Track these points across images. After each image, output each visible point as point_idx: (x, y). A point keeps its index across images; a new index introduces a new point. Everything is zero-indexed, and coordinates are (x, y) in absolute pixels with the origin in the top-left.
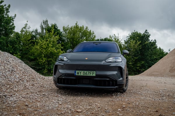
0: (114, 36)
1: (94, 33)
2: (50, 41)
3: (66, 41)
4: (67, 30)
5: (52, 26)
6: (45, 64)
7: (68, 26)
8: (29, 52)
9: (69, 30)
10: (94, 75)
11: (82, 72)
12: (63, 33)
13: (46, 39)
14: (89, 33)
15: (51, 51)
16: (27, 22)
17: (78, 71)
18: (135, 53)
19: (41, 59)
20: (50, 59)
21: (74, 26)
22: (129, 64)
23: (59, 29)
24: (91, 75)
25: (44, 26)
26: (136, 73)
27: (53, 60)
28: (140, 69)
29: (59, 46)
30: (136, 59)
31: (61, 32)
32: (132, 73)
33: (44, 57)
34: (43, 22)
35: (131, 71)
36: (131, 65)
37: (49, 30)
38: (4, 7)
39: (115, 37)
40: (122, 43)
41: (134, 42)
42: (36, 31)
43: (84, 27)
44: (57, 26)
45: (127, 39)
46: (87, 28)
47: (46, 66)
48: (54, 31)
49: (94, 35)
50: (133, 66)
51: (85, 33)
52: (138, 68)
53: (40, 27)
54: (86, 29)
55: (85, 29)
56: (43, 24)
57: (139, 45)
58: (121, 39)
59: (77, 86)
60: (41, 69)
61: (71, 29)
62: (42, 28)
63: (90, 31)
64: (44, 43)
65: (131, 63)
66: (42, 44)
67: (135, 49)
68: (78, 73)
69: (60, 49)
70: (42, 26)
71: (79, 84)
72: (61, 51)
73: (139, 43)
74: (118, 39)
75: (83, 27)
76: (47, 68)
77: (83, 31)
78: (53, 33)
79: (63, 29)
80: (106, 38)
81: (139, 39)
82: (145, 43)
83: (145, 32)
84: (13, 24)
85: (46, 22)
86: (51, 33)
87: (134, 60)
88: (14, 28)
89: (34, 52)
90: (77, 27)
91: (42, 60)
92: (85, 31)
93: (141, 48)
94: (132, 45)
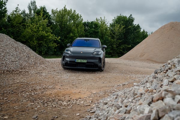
0: (100, 19)
1: (81, 17)
2: (40, 25)
3: (55, 24)
4: (56, 13)
5: (41, 9)
6: (36, 46)
7: (57, 9)
8: (21, 34)
9: (58, 13)
10: (86, 62)
11: (80, 60)
12: (51, 16)
13: (36, 22)
14: (77, 16)
15: (41, 34)
16: (18, 5)
17: (77, 60)
18: (119, 36)
19: (32, 41)
20: (41, 42)
21: (63, 9)
22: (114, 47)
23: (47, 11)
24: (84, 62)
25: (31, 7)
26: (119, 55)
27: (43, 43)
28: (123, 52)
29: (49, 29)
30: (120, 43)
31: (50, 16)
32: (116, 55)
33: (36, 40)
34: (31, 3)
35: (115, 53)
36: (115, 47)
37: (38, 13)
39: (102, 20)
40: (108, 26)
41: (118, 26)
42: (24, 12)
44: (46, 9)
45: (113, 22)
46: (75, 11)
47: (37, 48)
48: (43, 14)
49: (81, 18)
50: (117, 49)
51: (73, 16)
52: (121, 50)
53: (28, 8)
55: (73, 12)
56: (30, 5)
57: (123, 29)
58: (107, 22)
59: (76, 67)
61: (60, 12)
62: (30, 9)
63: (78, 15)
64: (35, 27)
65: (115, 46)
66: (32, 28)
67: (119, 32)
68: (77, 61)
69: (50, 33)
71: (77, 66)
72: (51, 34)
73: (123, 27)
74: (104, 22)
75: (71, 11)
76: (38, 50)
77: (71, 14)
78: (42, 16)
79: (52, 12)
80: (93, 22)
81: (123, 23)
82: (129, 27)
83: (130, 17)
84: (5, 8)
85: (33, 3)
86: (40, 17)
87: (118, 43)
88: (6, 12)
89: (26, 35)
90: (65, 10)
91: (33, 43)
92: (73, 14)
93: (124, 32)
94: (117, 29)
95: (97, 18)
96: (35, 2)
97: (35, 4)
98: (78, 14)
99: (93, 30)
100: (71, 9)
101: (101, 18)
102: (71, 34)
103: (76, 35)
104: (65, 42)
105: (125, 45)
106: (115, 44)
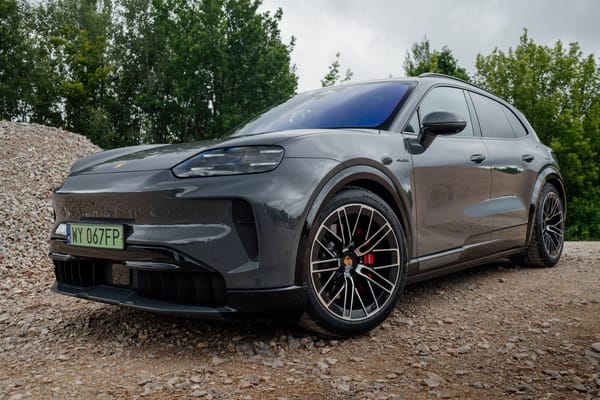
7: (495, 51)
10: (118, 244)
11: (85, 229)
14: (587, 68)
17: (80, 227)
21: (518, 47)
24: (110, 244)
25: (416, 65)
43: (563, 47)
46: (574, 48)
54: (573, 52)
55: (567, 52)
56: (412, 59)
63: (591, 59)
68: (75, 234)
70: (411, 63)
75: (560, 48)
79: (478, 66)
96: (427, 43)
98: (591, 56)
100: (559, 42)
103: (577, 144)
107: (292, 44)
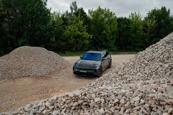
4: (92, 12)
6: (74, 43)
9: (94, 13)
14: (111, 14)
17: (81, 70)
18: (152, 30)
20: (77, 40)
21: (98, 9)
22: (146, 41)
24: (85, 72)
30: (152, 36)
33: (73, 38)
34: (73, 4)
38: (43, 2)
39: (136, 14)
42: (67, 12)
45: (147, 16)
46: (108, 10)
47: (75, 45)
49: (115, 15)
51: (106, 15)
53: (70, 8)
59: (80, 75)
60: (71, 48)
62: (72, 9)
67: (152, 27)
70: (72, 7)
71: (82, 74)
72: (85, 33)
73: (156, 22)
74: (139, 17)
76: (75, 47)
78: (80, 17)
79: (89, 12)
82: (161, 21)
85: (74, 3)
87: (150, 37)
90: (100, 10)
93: (157, 26)
94: (150, 24)
95: (132, 13)
96: (76, 2)
97: (76, 4)
98: (112, 12)
99: (125, 26)
100: (105, 8)
101: (135, 13)
102: (104, 32)
103: (108, 32)
104: (99, 38)
105: (157, 39)
106: (147, 38)
107: (51, 9)
